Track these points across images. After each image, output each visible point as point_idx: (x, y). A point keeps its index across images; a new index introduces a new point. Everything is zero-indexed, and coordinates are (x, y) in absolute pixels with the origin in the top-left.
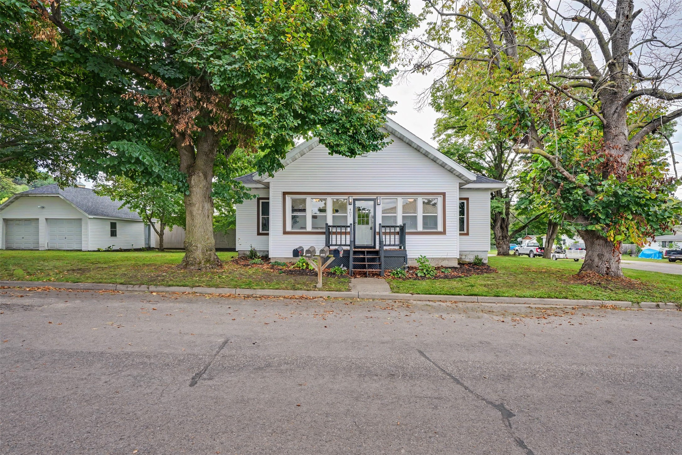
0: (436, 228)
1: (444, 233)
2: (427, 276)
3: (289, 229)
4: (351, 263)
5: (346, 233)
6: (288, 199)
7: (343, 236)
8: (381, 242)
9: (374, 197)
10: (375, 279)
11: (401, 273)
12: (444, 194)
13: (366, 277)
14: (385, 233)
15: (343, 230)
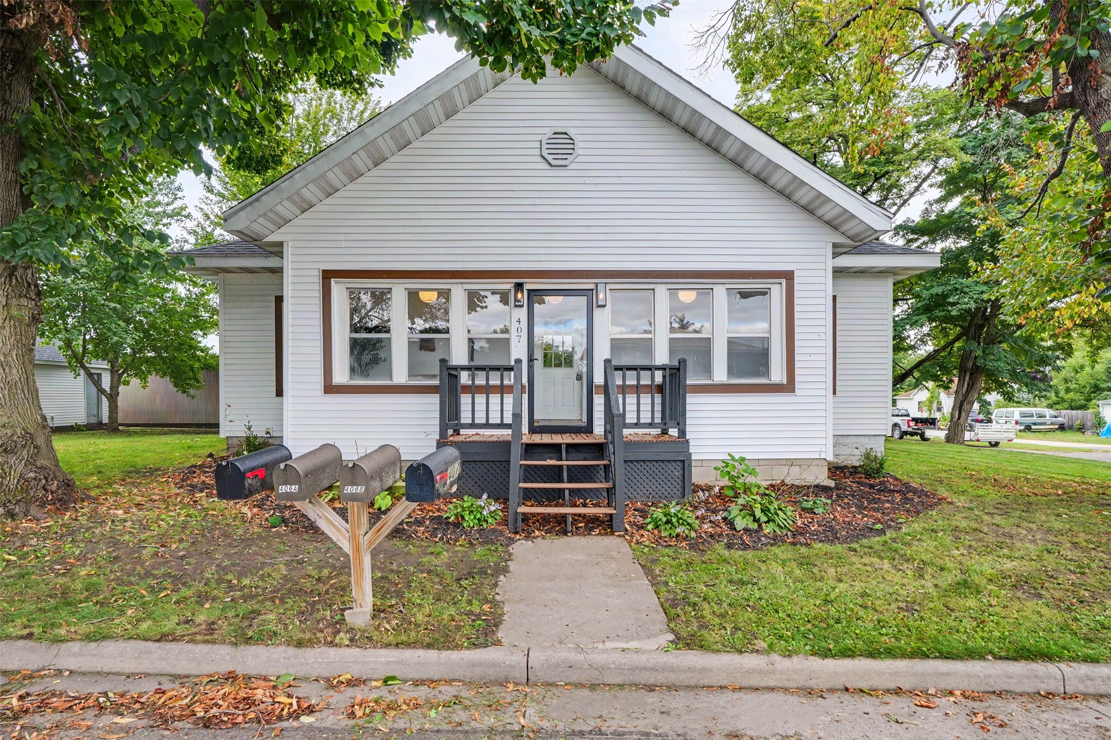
0: (767, 373)
1: (788, 387)
2: (768, 529)
3: (341, 376)
4: (517, 484)
5: (502, 390)
6: (338, 290)
7: (495, 399)
8: (610, 416)
9: (587, 284)
10: (597, 542)
11: (682, 521)
12: (788, 276)
13: (565, 533)
14: (624, 389)
15: (495, 380)
